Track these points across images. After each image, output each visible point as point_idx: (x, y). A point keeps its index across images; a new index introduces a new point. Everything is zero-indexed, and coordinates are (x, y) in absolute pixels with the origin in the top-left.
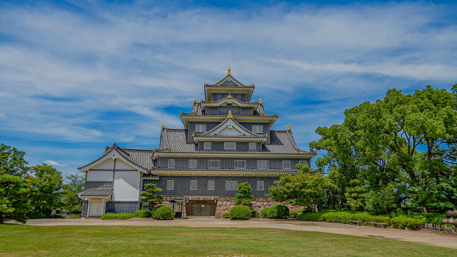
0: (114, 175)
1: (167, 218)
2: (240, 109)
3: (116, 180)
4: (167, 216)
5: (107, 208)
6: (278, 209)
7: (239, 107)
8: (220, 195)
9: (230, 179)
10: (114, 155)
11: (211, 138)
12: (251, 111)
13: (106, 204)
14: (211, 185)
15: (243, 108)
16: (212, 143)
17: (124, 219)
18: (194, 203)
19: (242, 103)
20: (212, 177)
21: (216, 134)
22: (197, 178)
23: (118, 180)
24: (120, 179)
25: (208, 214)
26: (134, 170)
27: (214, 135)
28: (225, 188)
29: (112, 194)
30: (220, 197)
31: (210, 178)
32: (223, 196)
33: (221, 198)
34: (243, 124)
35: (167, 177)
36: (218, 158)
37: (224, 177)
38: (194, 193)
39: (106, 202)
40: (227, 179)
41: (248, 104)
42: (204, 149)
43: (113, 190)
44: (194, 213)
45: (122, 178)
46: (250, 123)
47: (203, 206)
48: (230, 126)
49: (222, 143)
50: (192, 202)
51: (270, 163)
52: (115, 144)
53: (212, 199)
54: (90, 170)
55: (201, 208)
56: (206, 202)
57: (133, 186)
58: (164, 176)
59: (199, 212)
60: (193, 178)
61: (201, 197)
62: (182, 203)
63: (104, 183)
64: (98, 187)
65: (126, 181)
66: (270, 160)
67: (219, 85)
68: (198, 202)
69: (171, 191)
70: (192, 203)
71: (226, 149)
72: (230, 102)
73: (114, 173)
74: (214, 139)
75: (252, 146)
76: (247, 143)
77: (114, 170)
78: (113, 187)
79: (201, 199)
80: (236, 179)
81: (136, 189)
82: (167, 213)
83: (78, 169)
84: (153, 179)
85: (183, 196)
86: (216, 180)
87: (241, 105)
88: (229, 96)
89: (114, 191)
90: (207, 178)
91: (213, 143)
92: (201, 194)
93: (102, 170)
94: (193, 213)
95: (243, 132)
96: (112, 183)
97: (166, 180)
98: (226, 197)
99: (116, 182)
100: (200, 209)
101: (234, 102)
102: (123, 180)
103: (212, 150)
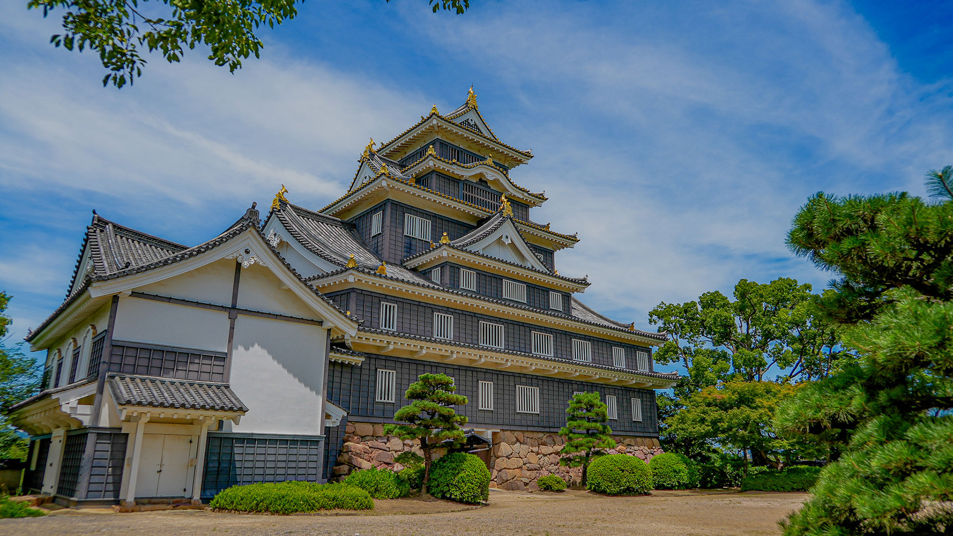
0: (232, 328)
3: (241, 349)
7: (500, 195)
8: (503, 425)
9: (524, 380)
12: (524, 213)
16: (476, 273)
22: (452, 371)
23: (247, 349)
24: (253, 346)
26: (307, 321)
28: (515, 405)
30: (505, 430)
31: (484, 375)
32: (511, 428)
33: (506, 433)
36: (498, 320)
37: (513, 375)
39: (208, 438)
40: (519, 379)
42: (463, 286)
43: (227, 388)
45: (263, 346)
48: (507, 237)
49: (498, 278)
53: (489, 434)
54: (134, 294)
57: (300, 381)
58: (367, 355)
63: (188, 356)
64: (162, 370)
65: (276, 356)
66: (592, 342)
69: (387, 407)
72: (489, 175)
73: (232, 319)
75: (556, 302)
77: (236, 311)
78: (225, 374)
80: (534, 381)
81: (311, 389)
86: (495, 382)
90: (474, 371)
91: (480, 273)
96: (223, 358)
97: (373, 368)
98: (517, 432)
99: (239, 357)
101: (499, 178)
102: (265, 352)
103: (478, 293)
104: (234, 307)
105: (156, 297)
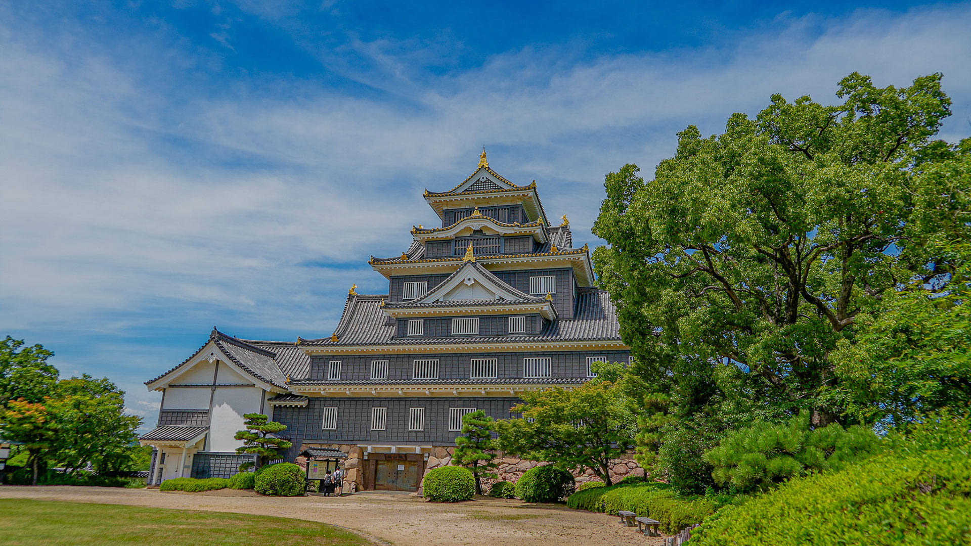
0: (212, 396)
1: (284, 491)
2: (502, 240)
3: (217, 406)
4: (282, 486)
5: (195, 468)
6: (537, 478)
7: (498, 237)
8: (436, 443)
9: (460, 403)
10: (212, 354)
11: (427, 310)
12: (527, 243)
13: (194, 458)
14: (416, 420)
15: (508, 238)
16: (425, 320)
17: (195, 491)
18: (380, 460)
19: (504, 226)
20: (418, 400)
21: (438, 300)
22: (386, 403)
23: (220, 406)
24: (223, 404)
25: (412, 486)
26: (248, 386)
27: (434, 303)
28: (448, 425)
29: (206, 438)
30: (436, 446)
31: (416, 403)
32: (443, 444)
33: (437, 449)
34: (504, 275)
35: (325, 399)
36: (434, 356)
37: (447, 399)
38: (378, 438)
39: (195, 455)
40: (452, 403)
41: (516, 228)
42: (408, 335)
43: (208, 428)
44: (382, 485)
45: (228, 404)
46: (526, 272)
47: (401, 468)
48: (469, 280)
49: (448, 319)
50: (377, 458)
51: (555, 365)
52: (215, 329)
53: (418, 450)
54: (170, 386)
55: (397, 472)
56: (406, 458)
58: (318, 399)
59: (393, 482)
60: (378, 403)
61: (394, 445)
62: (337, 459)
63: (193, 413)
64: (182, 422)
65: (235, 409)
66: (554, 357)
67: (460, 191)
68: (389, 458)
69: (331, 433)
70: (377, 461)
71: (457, 333)
72: (476, 226)
73: (213, 391)
74: (432, 310)
75: (518, 325)
76: (504, 317)
77: (214, 386)
78: (209, 421)
79: (394, 450)
80: (472, 403)
82: (283, 481)
83: (145, 383)
84: (294, 404)
85: (354, 442)
86: (428, 407)
87: (502, 231)
88: (476, 214)
89: (209, 432)
90: (407, 401)
91: (428, 320)
92: (394, 439)
93: (191, 386)
94: (379, 485)
95: (499, 293)
96: (207, 413)
97: (322, 407)
98: (450, 448)
99: (216, 410)
100: (395, 475)
101: (486, 224)
102: (229, 407)
103: (424, 336)
104: (214, 385)
105: (180, 386)
